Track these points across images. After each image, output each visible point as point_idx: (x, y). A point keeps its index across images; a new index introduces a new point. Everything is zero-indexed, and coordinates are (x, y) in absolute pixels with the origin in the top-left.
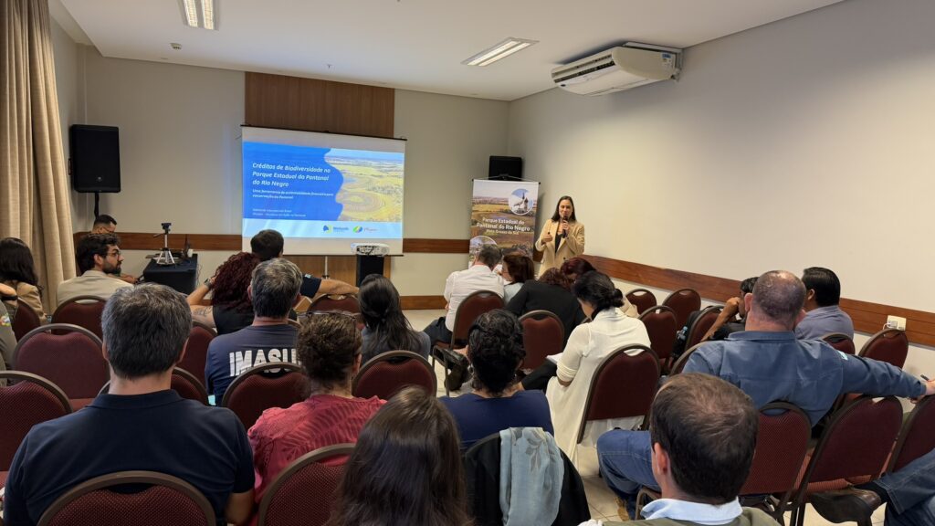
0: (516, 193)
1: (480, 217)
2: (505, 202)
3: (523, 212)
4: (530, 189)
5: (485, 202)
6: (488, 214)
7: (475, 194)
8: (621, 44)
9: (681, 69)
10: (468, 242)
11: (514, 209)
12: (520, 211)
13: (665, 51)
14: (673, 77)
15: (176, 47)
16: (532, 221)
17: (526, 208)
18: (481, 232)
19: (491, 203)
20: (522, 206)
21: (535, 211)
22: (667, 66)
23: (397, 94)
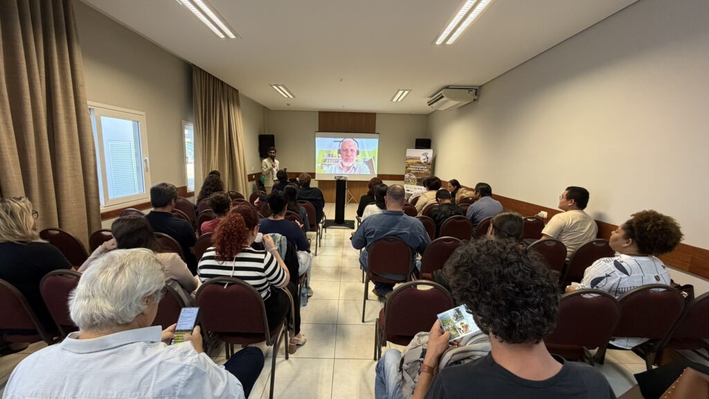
0: (423, 155)
1: (409, 165)
2: (419, 159)
4: (430, 153)
5: (411, 159)
6: (412, 164)
7: (407, 155)
8: (447, 87)
9: (479, 96)
10: (404, 176)
11: (423, 161)
12: (425, 162)
13: (469, 89)
14: (475, 100)
15: (288, 105)
16: (430, 167)
17: (428, 161)
18: (409, 171)
19: (414, 159)
20: (426, 160)
22: (471, 95)
23: (377, 116)
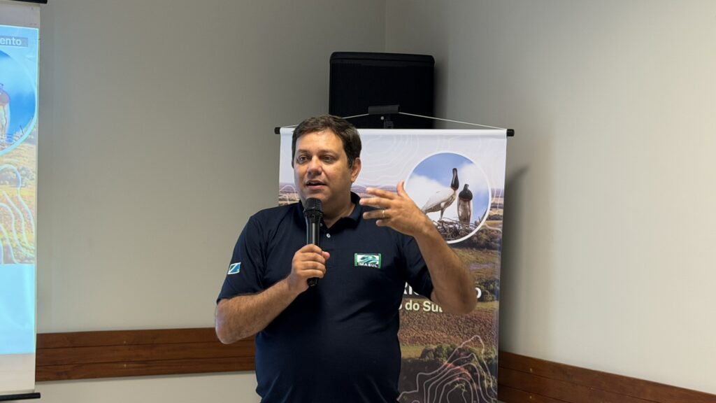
3: (456, 234)
4: (474, 153)
12: (446, 231)
17: (465, 219)
20: (452, 214)
21: (498, 228)
